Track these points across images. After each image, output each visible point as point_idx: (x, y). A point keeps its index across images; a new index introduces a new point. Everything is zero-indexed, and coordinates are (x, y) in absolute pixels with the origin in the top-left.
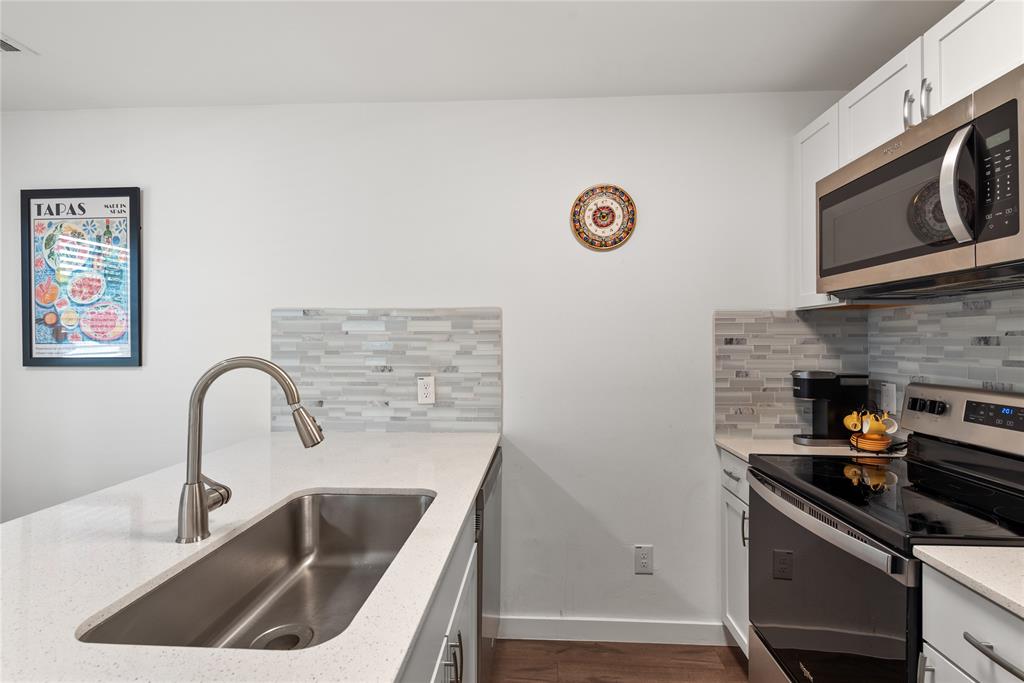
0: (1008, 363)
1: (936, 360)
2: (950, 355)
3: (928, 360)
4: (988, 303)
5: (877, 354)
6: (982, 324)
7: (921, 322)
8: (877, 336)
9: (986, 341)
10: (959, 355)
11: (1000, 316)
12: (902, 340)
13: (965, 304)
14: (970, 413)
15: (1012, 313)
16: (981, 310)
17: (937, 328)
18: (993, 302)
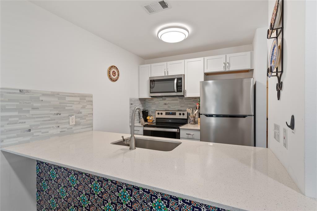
0: (168, 107)
1: (158, 107)
2: (160, 106)
3: (156, 107)
5: (148, 106)
6: (165, 102)
7: (155, 101)
9: (165, 104)
10: (162, 106)
11: (167, 101)
13: (163, 99)
14: (167, 114)
15: (169, 100)
16: (165, 100)
17: (158, 102)
18: (167, 99)
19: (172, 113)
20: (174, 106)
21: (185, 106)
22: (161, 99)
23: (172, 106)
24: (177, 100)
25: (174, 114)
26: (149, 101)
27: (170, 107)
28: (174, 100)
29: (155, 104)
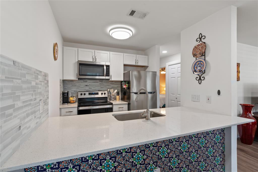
0: (89, 88)
1: (79, 88)
2: (81, 88)
3: (77, 88)
4: (87, 81)
5: (67, 88)
6: (86, 84)
7: (76, 83)
8: (66, 85)
9: (87, 86)
10: (83, 88)
11: (88, 83)
12: (72, 86)
13: (84, 81)
14: (90, 94)
15: (90, 83)
16: (86, 82)
17: (79, 84)
18: (88, 81)
19: (94, 93)
20: (95, 87)
21: (104, 87)
22: (83, 81)
23: (93, 87)
24: (98, 82)
25: (97, 94)
26: (68, 83)
27: (91, 88)
28: (94, 82)
29: (76, 86)
